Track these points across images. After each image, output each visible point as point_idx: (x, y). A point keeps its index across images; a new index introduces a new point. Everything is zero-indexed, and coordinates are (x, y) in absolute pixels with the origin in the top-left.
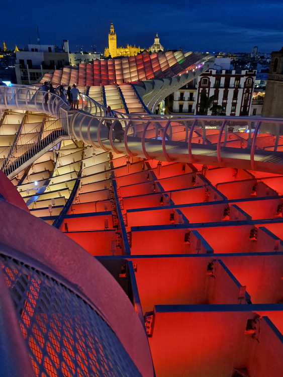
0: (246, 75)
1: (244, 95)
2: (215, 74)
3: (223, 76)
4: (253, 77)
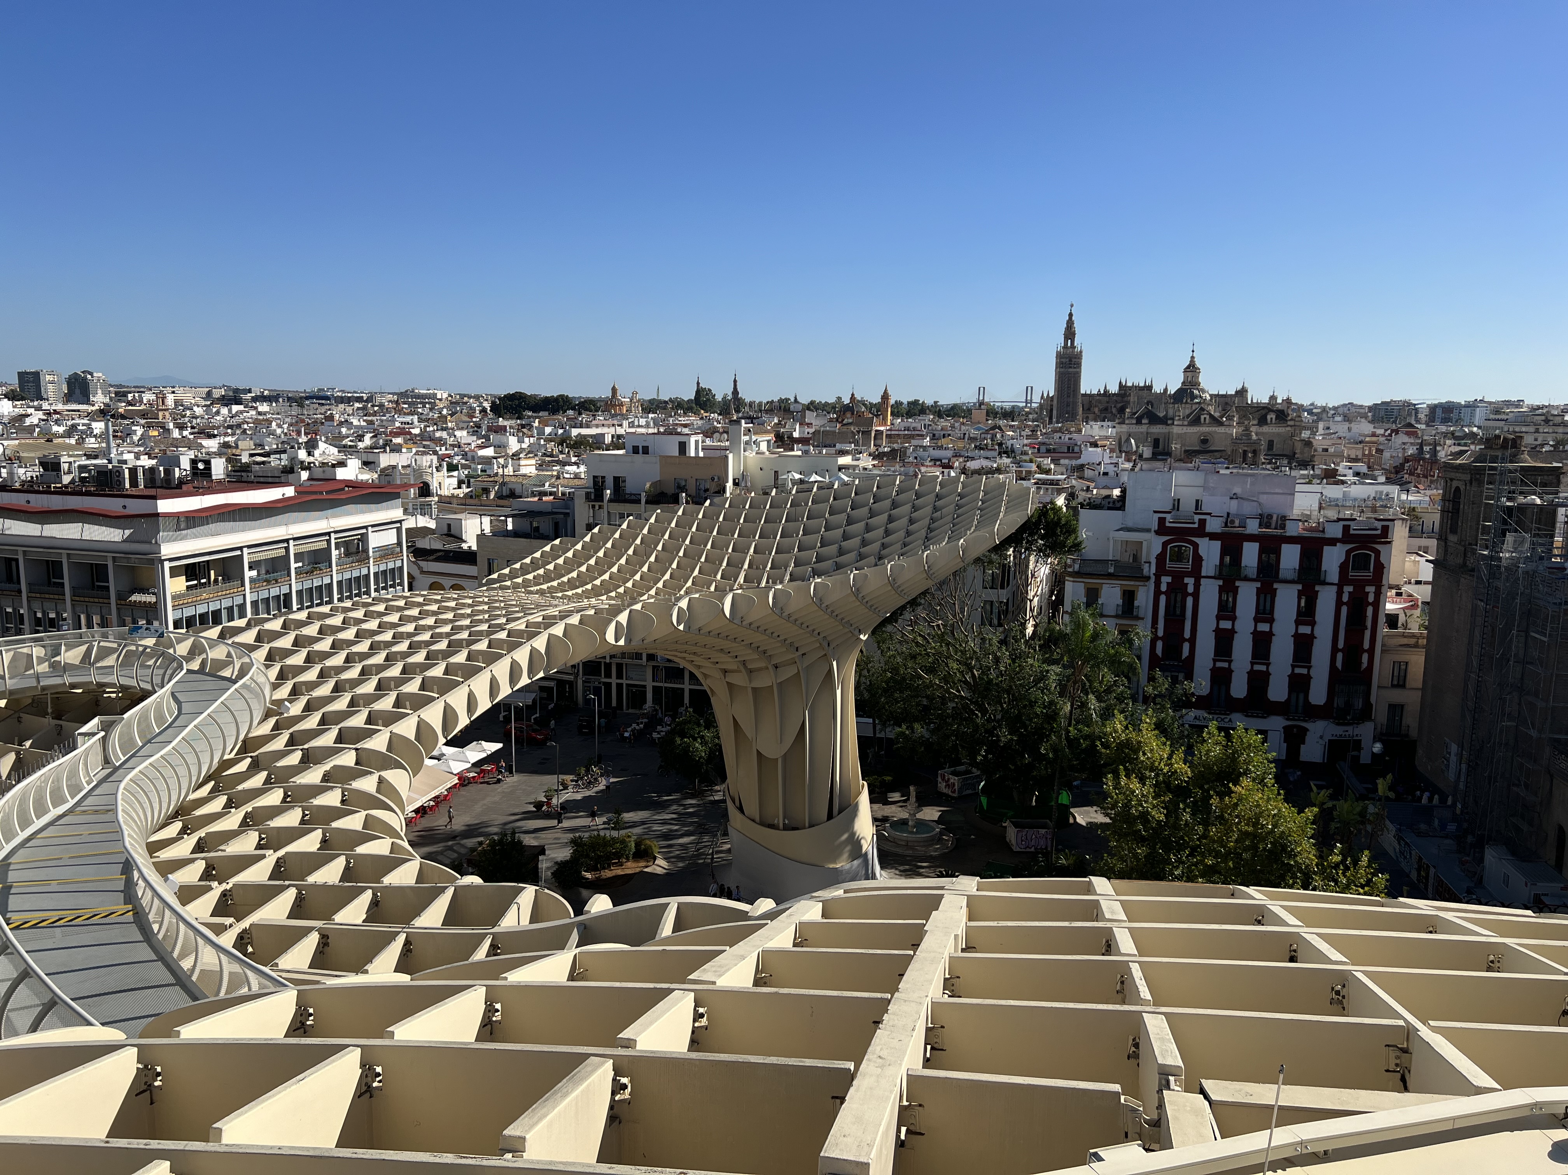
0: (1347, 536)
1: (1344, 610)
2: (1219, 531)
3: (1252, 538)
4: (1378, 547)
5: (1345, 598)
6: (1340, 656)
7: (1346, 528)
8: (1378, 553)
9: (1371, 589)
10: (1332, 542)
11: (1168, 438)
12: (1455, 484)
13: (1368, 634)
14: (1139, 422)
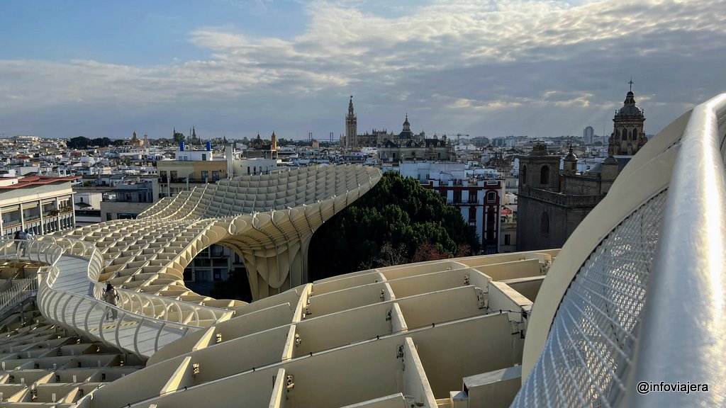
0: (486, 187)
1: (486, 215)
2: (438, 186)
3: (451, 189)
4: (498, 190)
5: (486, 211)
6: (486, 234)
7: (485, 183)
8: (497, 192)
9: (495, 207)
10: (481, 189)
11: (399, 153)
12: (524, 164)
13: (495, 224)
14: (387, 147)
